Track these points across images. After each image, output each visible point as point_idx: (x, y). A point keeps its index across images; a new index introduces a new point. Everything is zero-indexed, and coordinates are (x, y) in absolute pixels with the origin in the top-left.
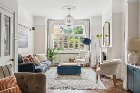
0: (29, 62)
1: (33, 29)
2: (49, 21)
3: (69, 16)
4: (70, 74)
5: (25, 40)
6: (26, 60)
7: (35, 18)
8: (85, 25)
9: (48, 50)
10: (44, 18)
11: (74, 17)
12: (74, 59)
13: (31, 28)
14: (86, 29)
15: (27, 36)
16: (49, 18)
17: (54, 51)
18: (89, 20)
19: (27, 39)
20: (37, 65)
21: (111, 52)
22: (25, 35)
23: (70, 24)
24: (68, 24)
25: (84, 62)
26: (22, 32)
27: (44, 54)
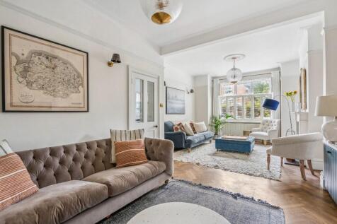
0: (180, 131)
1: (192, 91)
2: (213, 79)
3: (234, 69)
4: (234, 152)
5: (181, 106)
6: (177, 129)
7: (195, 78)
8: (270, 79)
9: (213, 117)
10: (206, 76)
11: (241, 69)
12: (251, 132)
13: (189, 91)
14: (272, 85)
15: (184, 101)
16: (214, 76)
17: (221, 120)
18: (279, 68)
19: (184, 104)
20: (188, 135)
21: (307, 121)
22: (181, 100)
23: (235, 80)
24: (233, 80)
25: (266, 136)
26: (176, 97)
27: (203, 123)
